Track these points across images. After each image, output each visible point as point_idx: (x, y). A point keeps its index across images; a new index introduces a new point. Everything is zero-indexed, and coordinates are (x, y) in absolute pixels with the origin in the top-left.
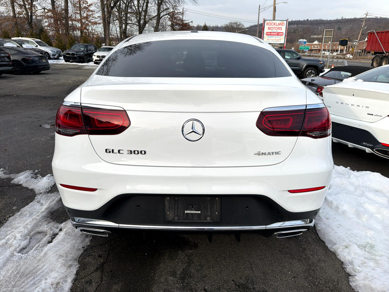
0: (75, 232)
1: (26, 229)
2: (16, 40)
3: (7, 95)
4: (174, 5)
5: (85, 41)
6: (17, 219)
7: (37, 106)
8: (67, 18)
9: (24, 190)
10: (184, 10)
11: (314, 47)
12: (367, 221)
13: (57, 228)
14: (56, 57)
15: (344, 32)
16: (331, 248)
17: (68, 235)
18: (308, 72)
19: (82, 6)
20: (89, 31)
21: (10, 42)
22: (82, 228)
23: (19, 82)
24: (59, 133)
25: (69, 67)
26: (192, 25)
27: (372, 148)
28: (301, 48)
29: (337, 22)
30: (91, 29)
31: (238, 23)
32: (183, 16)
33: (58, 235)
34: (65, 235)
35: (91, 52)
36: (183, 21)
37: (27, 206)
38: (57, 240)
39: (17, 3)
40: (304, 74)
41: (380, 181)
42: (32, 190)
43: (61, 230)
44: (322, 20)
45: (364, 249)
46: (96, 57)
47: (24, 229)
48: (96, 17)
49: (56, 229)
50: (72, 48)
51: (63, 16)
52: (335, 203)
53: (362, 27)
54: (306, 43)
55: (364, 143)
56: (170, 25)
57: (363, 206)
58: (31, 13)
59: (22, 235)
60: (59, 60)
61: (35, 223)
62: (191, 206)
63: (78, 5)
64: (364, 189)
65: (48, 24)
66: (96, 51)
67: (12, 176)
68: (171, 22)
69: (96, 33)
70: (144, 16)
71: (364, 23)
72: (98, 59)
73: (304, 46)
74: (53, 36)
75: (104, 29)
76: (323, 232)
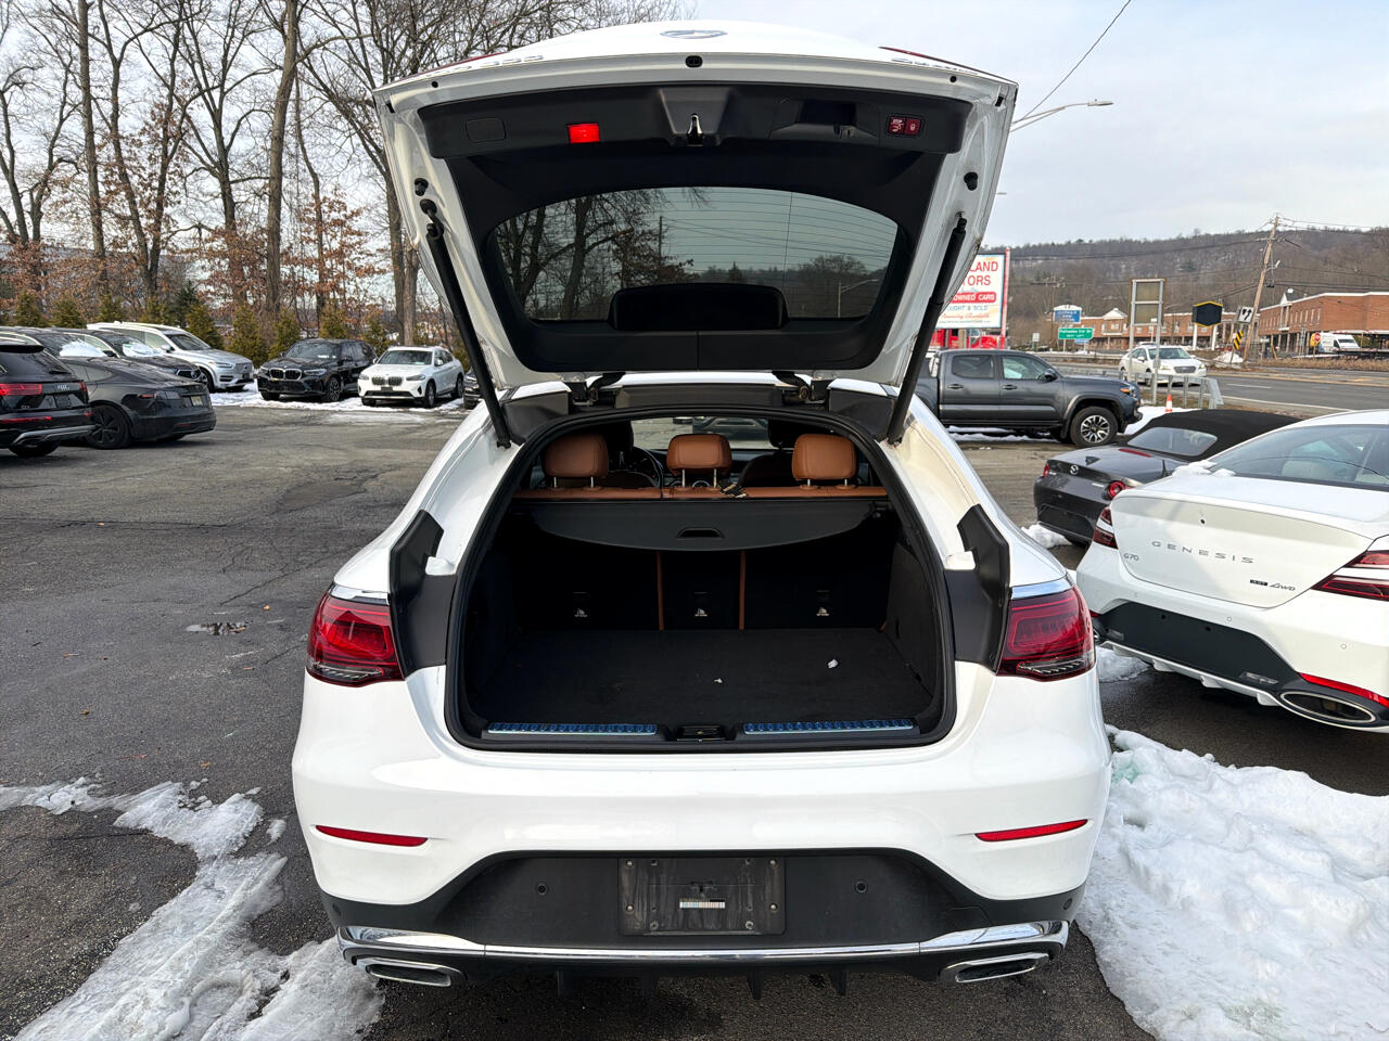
0: (333, 983)
1: (179, 974)
2: (102, 333)
3: (76, 523)
4: (630, 209)
5: (333, 331)
6: (147, 942)
7: (178, 559)
8: (275, 256)
9: (161, 848)
10: (664, 223)
11: (1108, 329)
12: (1257, 932)
13: (276, 971)
14: (232, 383)
15: (1206, 276)
16: (1142, 1020)
17: (311, 991)
18: (1087, 422)
19: (325, 217)
20: (348, 296)
21: (83, 338)
22: (372, 961)
23: (111, 476)
24: (319, 675)
25: (276, 418)
26: (692, 273)
27: (1274, 691)
28: (1065, 335)
29: (1180, 245)
30: (352, 288)
31: (846, 260)
32: (660, 243)
33: (278, 993)
34: (300, 992)
35: (352, 365)
36: (660, 258)
37: (173, 902)
38: (276, 1010)
39: (110, 211)
40: (1073, 430)
41: (1308, 798)
42: (185, 848)
43: (286, 976)
44: (1129, 242)
45: (1244, 1020)
46: (370, 380)
47: (171, 975)
48: (373, 251)
49: (270, 974)
50: (288, 355)
51: (261, 251)
52: (1158, 875)
53: (1266, 262)
54: (1081, 318)
55: (1250, 675)
56: (617, 274)
57: (1248, 882)
58: (156, 240)
59: (169, 992)
60: (242, 395)
61: (205, 955)
62: (698, 888)
63: (313, 216)
64: (1254, 827)
65: (212, 276)
66: (370, 364)
67: (116, 802)
68: (623, 265)
69: (372, 302)
70: (531, 248)
71: (1269, 249)
72: (378, 388)
73: (1075, 326)
74: (225, 315)
75: (397, 289)
76: (1117, 970)
